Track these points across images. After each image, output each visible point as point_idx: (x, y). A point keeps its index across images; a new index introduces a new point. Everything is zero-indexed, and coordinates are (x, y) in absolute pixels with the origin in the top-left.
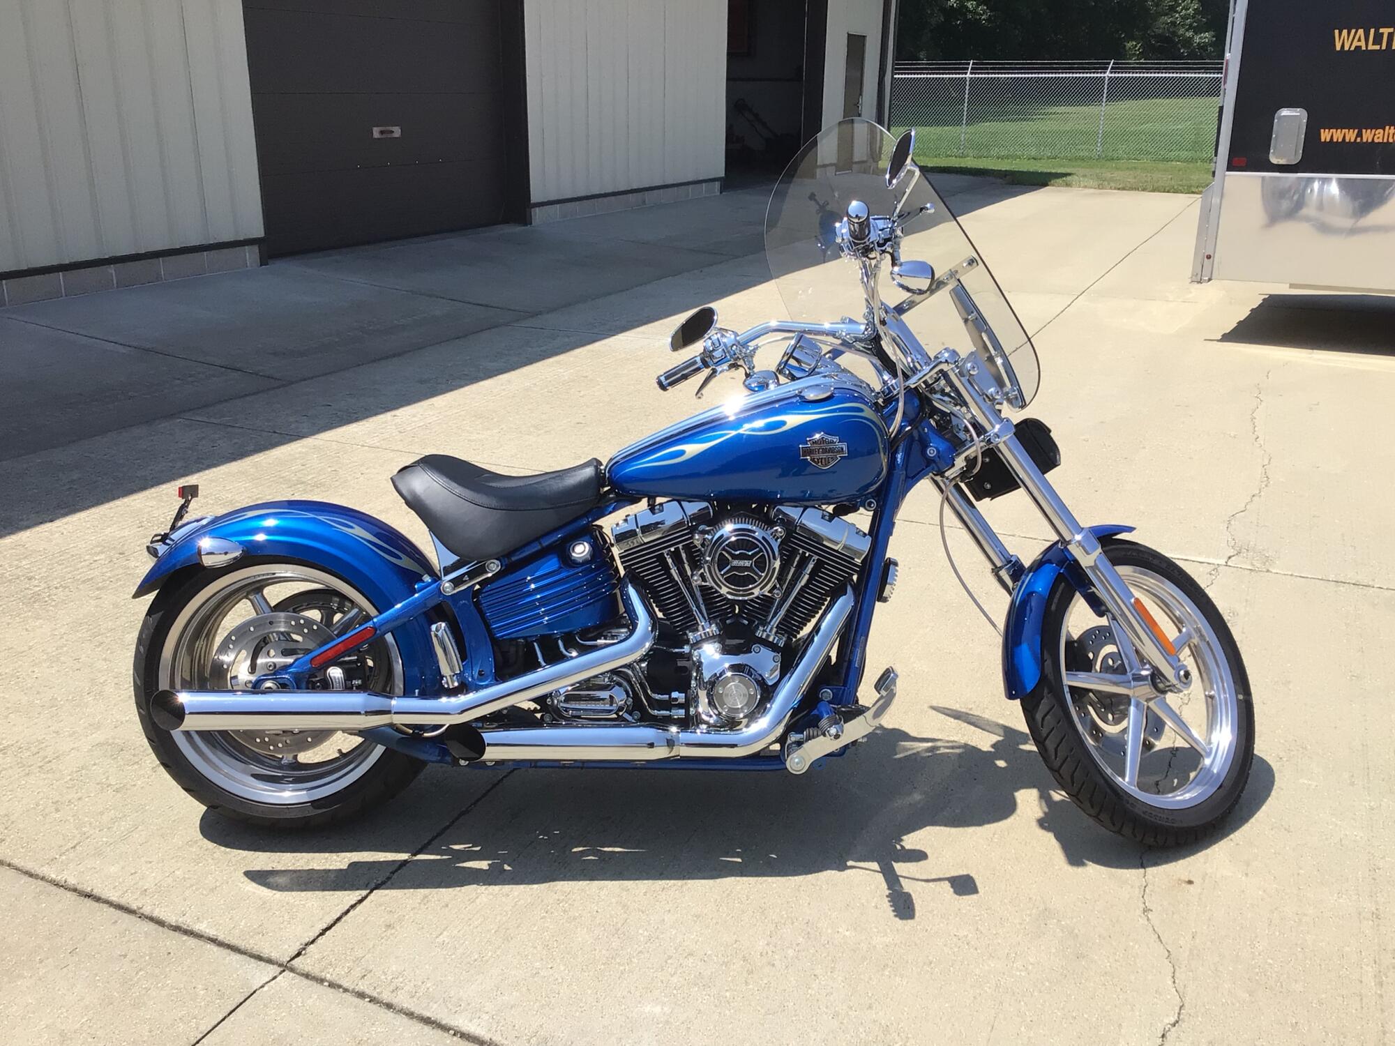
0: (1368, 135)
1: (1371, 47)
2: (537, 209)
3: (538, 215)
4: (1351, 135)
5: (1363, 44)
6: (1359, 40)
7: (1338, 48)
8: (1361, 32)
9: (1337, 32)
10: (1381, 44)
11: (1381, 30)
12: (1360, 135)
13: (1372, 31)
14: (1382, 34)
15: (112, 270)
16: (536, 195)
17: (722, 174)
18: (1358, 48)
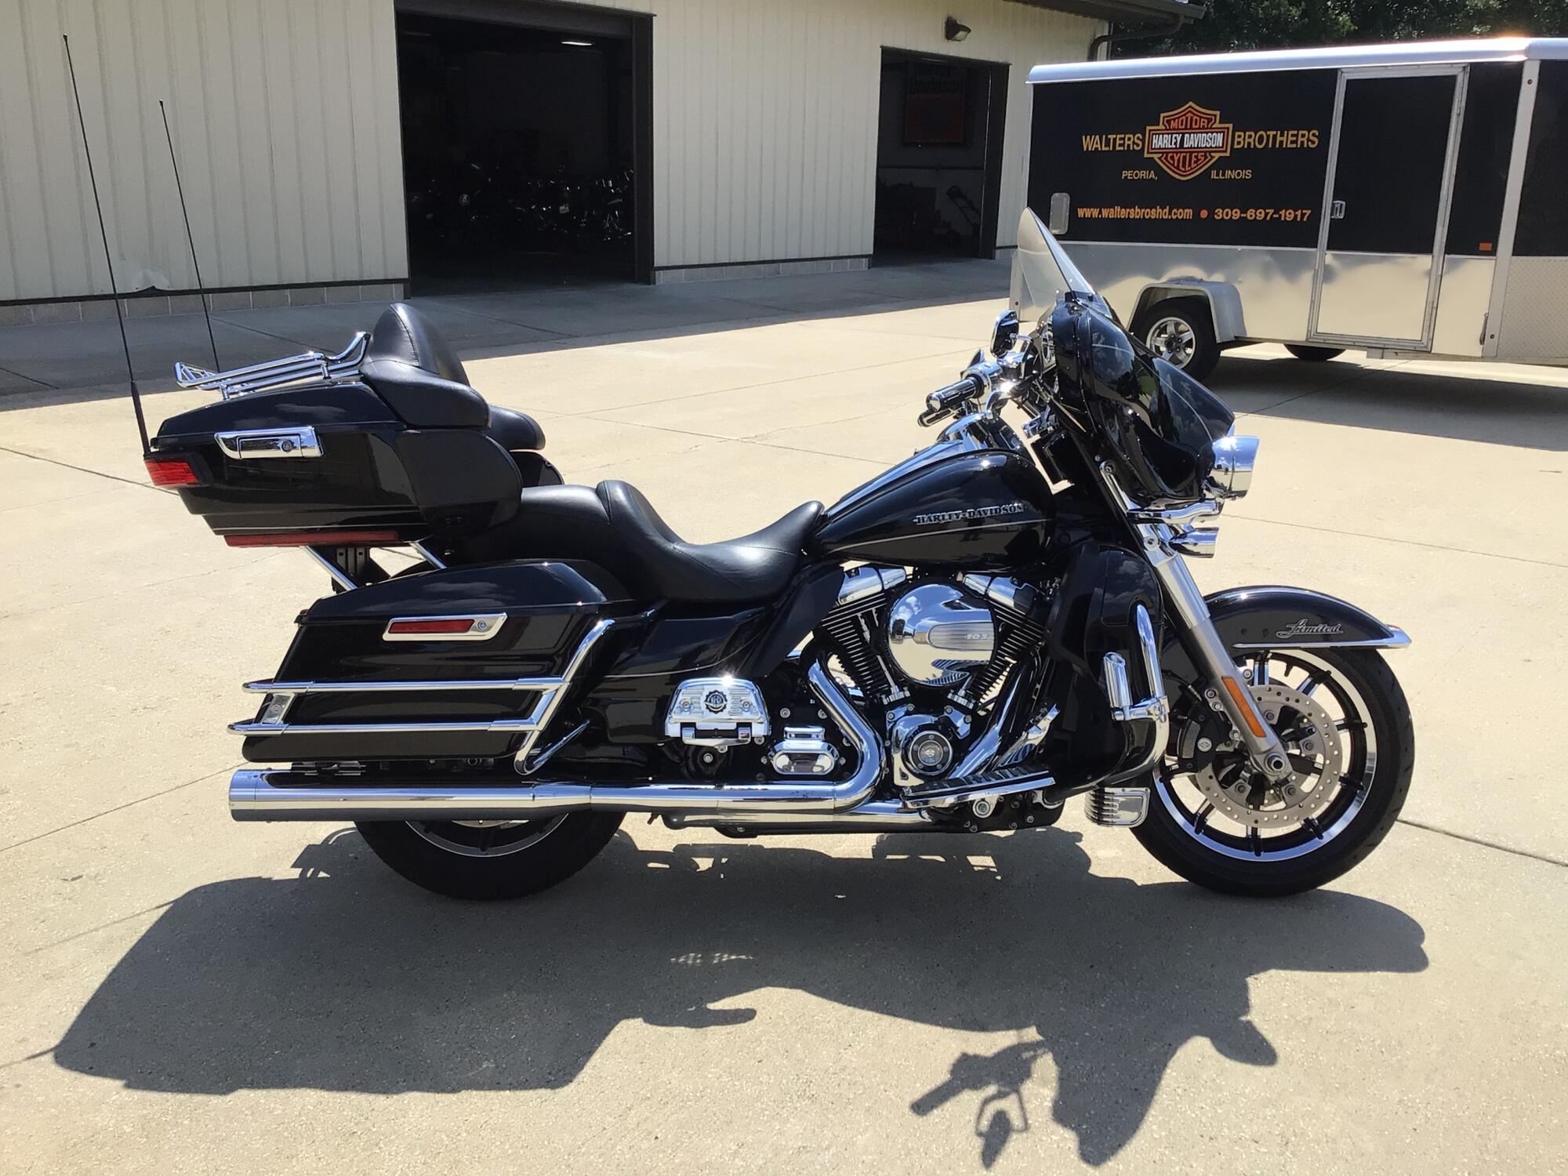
0: (1105, 213)
1: (1104, 149)
2: (661, 272)
3: (661, 277)
4: (1095, 213)
5: (1099, 146)
6: (1097, 143)
7: (1085, 150)
8: (1097, 137)
9: (1084, 137)
10: (1109, 147)
11: (1109, 136)
12: (1100, 213)
13: (1104, 136)
14: (1110, 139)
15: (288, 292)
16: (659, 260)
17: (872, 253)
18: (1096, 149)
